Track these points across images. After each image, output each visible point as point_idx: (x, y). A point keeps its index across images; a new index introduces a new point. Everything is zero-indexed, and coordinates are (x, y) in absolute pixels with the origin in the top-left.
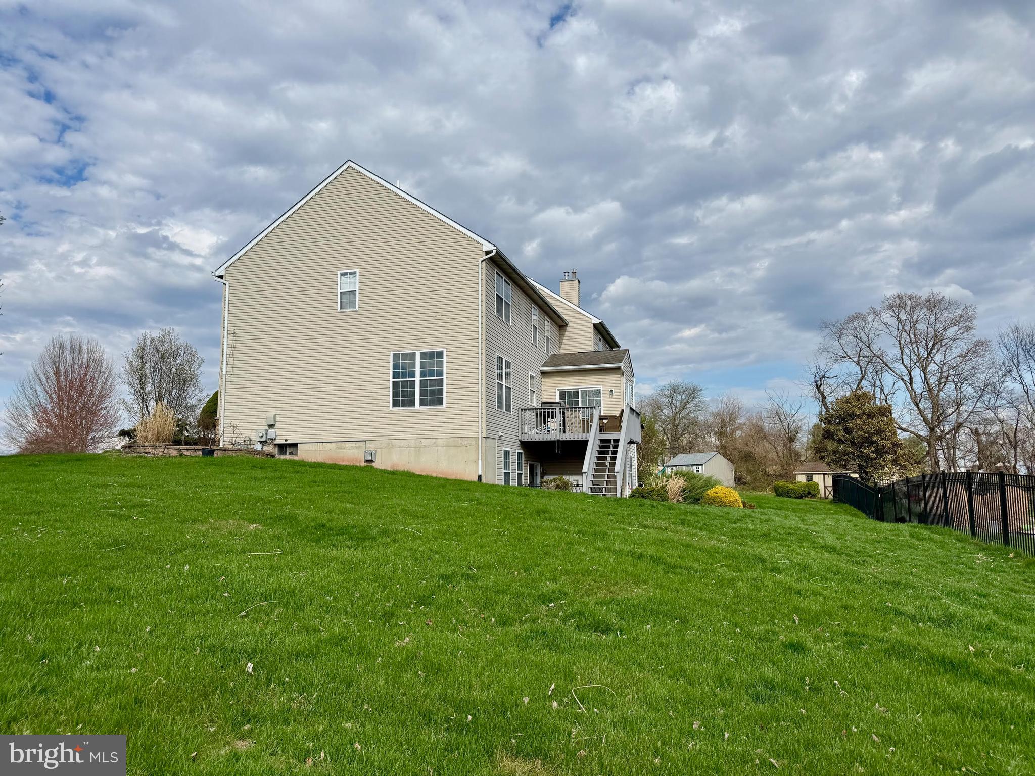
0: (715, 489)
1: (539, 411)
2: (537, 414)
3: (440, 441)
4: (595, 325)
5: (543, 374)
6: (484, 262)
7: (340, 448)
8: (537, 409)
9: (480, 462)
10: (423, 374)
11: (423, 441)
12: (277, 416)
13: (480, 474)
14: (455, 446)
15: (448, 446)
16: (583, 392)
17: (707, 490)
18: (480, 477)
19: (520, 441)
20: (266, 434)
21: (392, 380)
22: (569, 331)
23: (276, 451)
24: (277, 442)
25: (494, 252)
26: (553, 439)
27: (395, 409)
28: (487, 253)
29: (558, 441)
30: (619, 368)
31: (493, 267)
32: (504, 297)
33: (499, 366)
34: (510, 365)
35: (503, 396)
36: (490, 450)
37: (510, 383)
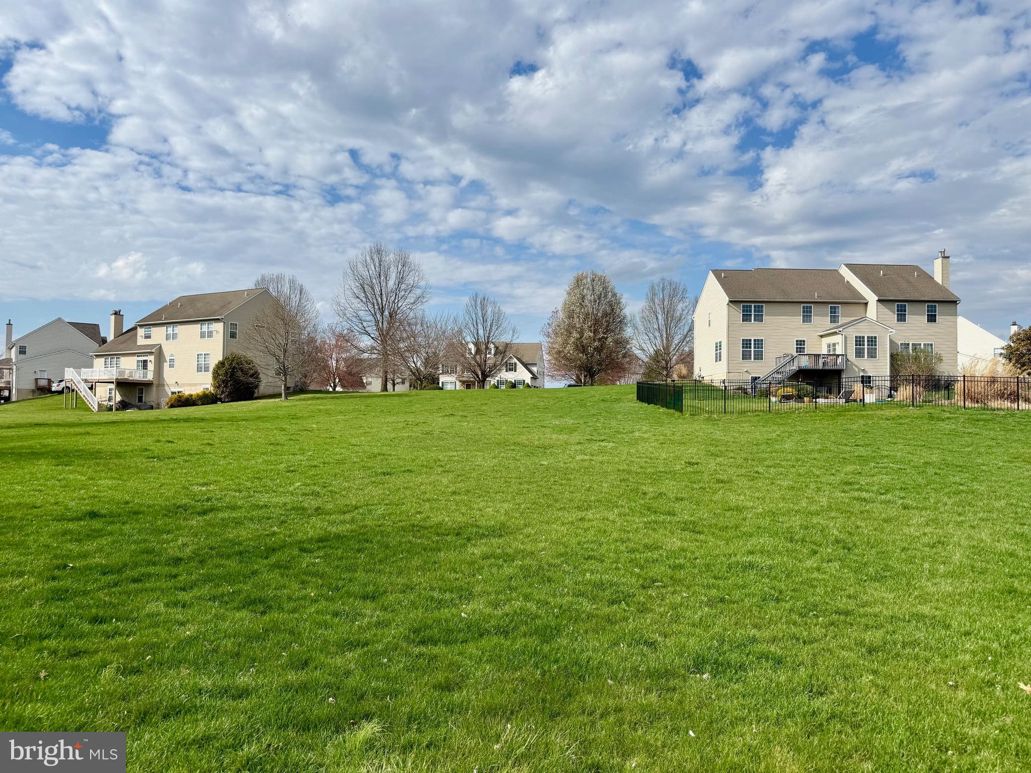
31: (738, 304)
32: (753, 313)
33: (746, 343)
34: (762, 340)
35: (750, 355)
36: (734, 377)
37: (762, 348)
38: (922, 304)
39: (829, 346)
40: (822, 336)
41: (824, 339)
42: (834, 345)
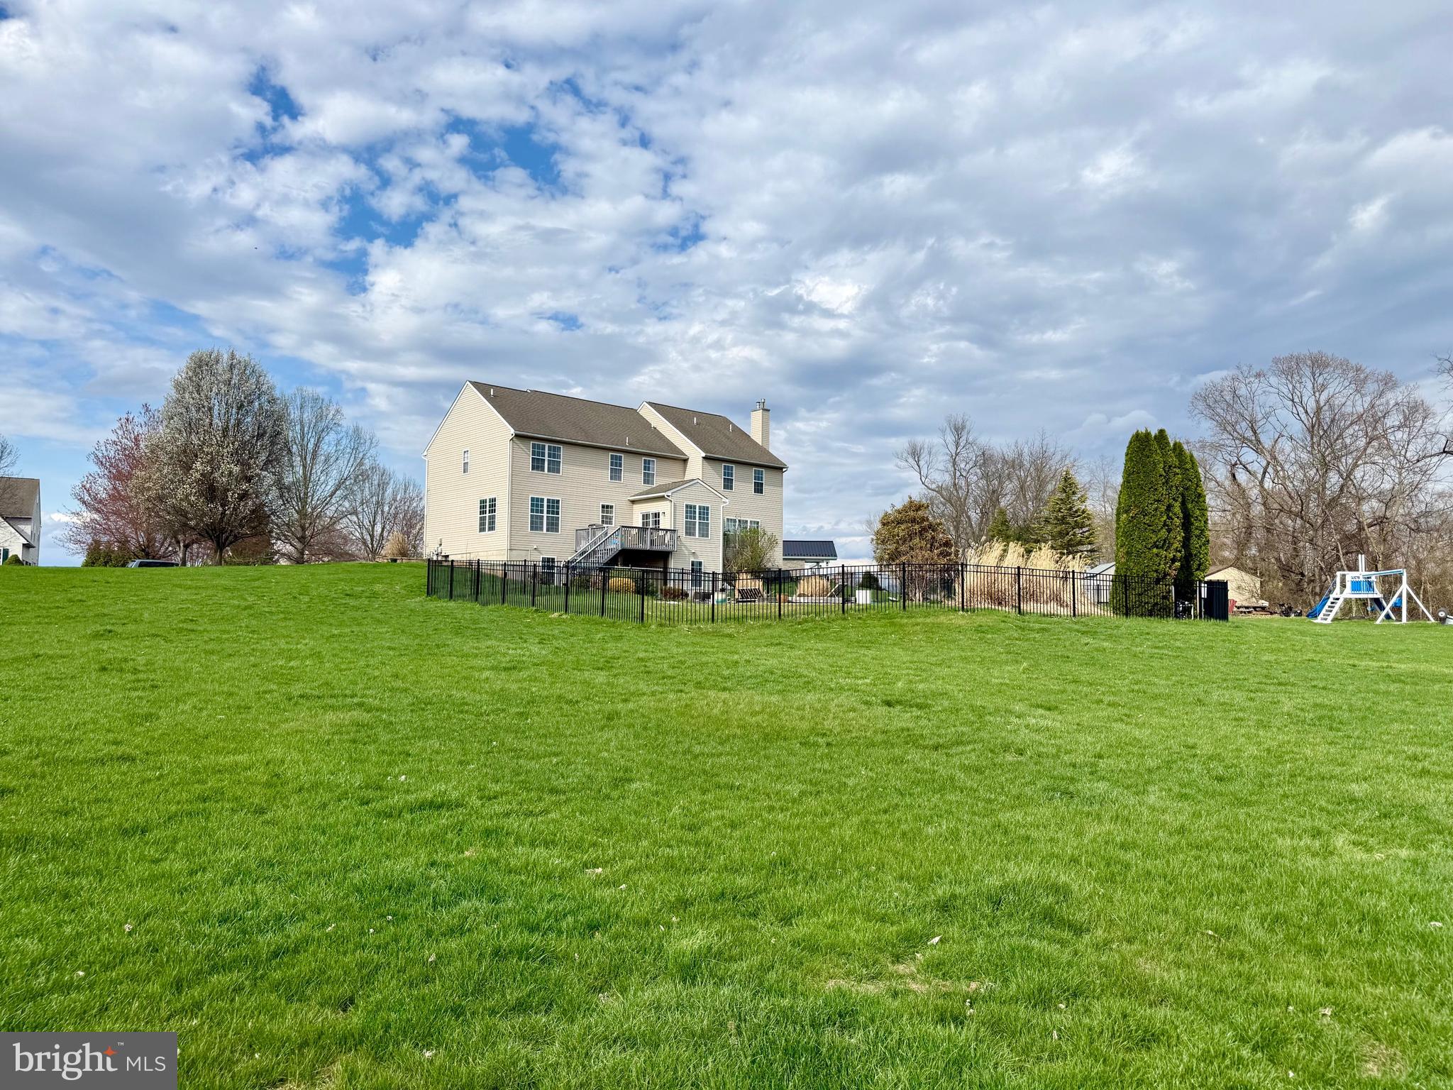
12: (442, 539)
20: (438, 550)
21: (479, 516)
24: (442, 554)
27: (480, 533)
31: (526, 441)
32: (546, 458)
33: (536, 504)
34: (558, 501)
35: (542, 523)
36: (518, 557)
37: (558, 513)
38: (749, 467)
39: (646, 516)
40: (633, 502)
41: (636, 507)
42: (657, 515)
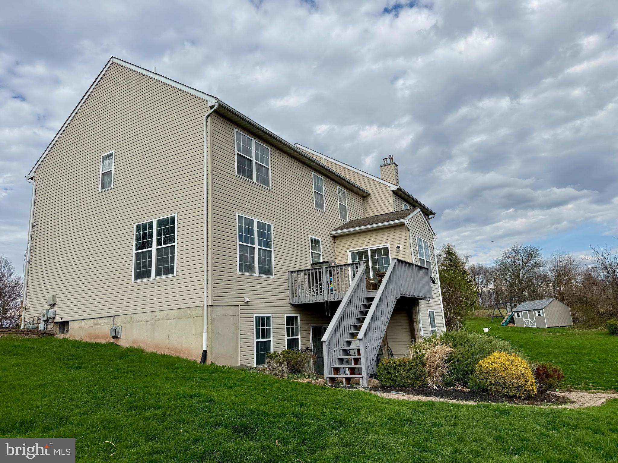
0: (490, 359)
1: (310, 272)
2: (309, 275)
3: (172, 313)
4: (394, 192)
5: (335, 237)
6: (209, 118)
7: (96, 324)
8: (308, 270)
9: (205, 334)
10: (159, 243)
11: (158, 313)
12: (57, 296)
13: (205, 349)
14: (184, 318)
15: (177, 318)
16: (373, 251)
17: (481, 359)
18: (205, 352)
19: (292, 304)
20: (47, 314)
21: (134, 252)
22: (372, 200)
23: (57, 330)
24: (57, 320)
25: (217, 104)
26: (322, 301)
27: (136, 281)
28: (211, 107)
29: (327, 302)
30: (402, 225)
